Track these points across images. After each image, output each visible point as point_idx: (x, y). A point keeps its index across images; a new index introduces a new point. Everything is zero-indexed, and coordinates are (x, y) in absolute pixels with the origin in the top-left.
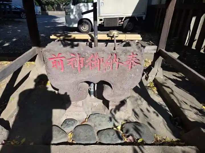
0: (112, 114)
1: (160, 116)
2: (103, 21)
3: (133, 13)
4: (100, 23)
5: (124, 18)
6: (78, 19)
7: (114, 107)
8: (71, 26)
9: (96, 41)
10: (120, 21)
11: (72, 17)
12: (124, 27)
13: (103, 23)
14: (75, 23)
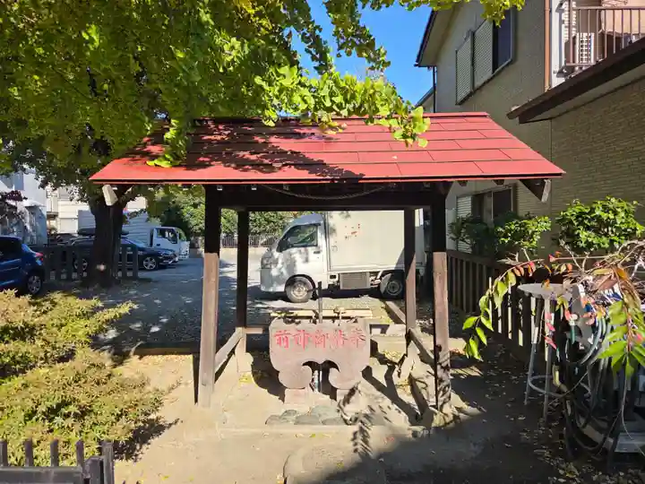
0: (340, 407)
1: (402, 413)
2: (337, 279)
3: (397, 264)
4: (331, 283)
5: (380, 274)
6: (286, 276)
7: (342, 398)
8: (271, 290)
9: (321, 317)
10: (373, 278)
11: (274, 272)
12: (382, 290)
13: (338, 282)
14: (280, 284)
